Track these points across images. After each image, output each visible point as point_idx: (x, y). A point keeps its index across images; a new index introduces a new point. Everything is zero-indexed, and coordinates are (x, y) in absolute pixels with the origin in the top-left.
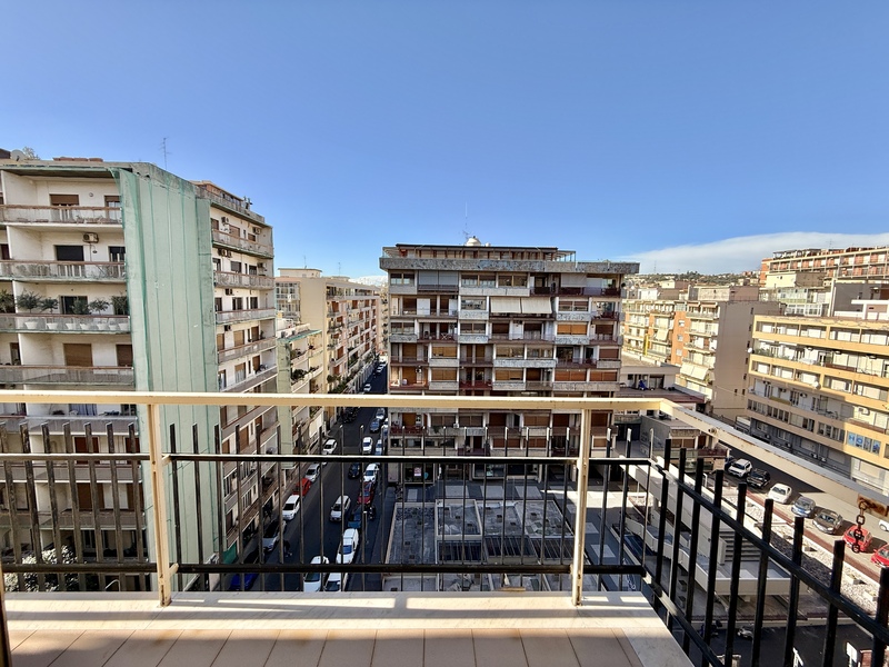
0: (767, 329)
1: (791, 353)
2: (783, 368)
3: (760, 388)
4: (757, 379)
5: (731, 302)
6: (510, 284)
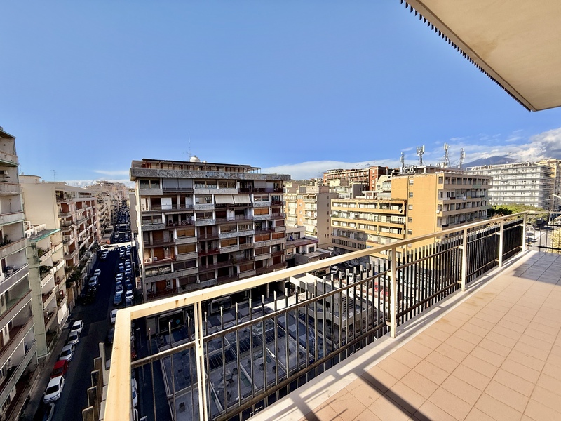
0: (336, 205)
1: (345, 215)
2: (343, 222)
3: (336, 232)
4: (335, 228)
5: (320, 193)
6: (226, 187)
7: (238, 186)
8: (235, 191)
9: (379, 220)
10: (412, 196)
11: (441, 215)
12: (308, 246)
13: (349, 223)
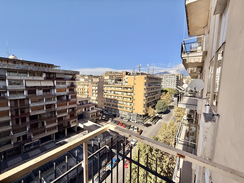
0: (106, 87)
1: (110, 92)
2: (109, 95)
3: (106, 100)
4: (105, 98)
5: (99, 82)
6: (35, 75)
7: (44, 75)
8: (42, 78)
9: (123, 95)
10: (135, 84)
11: (145, 92)
12: (91, 107)
13: (111, 96)
